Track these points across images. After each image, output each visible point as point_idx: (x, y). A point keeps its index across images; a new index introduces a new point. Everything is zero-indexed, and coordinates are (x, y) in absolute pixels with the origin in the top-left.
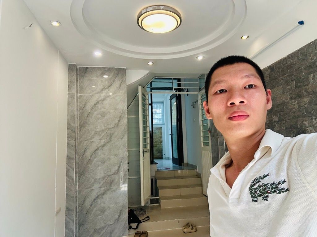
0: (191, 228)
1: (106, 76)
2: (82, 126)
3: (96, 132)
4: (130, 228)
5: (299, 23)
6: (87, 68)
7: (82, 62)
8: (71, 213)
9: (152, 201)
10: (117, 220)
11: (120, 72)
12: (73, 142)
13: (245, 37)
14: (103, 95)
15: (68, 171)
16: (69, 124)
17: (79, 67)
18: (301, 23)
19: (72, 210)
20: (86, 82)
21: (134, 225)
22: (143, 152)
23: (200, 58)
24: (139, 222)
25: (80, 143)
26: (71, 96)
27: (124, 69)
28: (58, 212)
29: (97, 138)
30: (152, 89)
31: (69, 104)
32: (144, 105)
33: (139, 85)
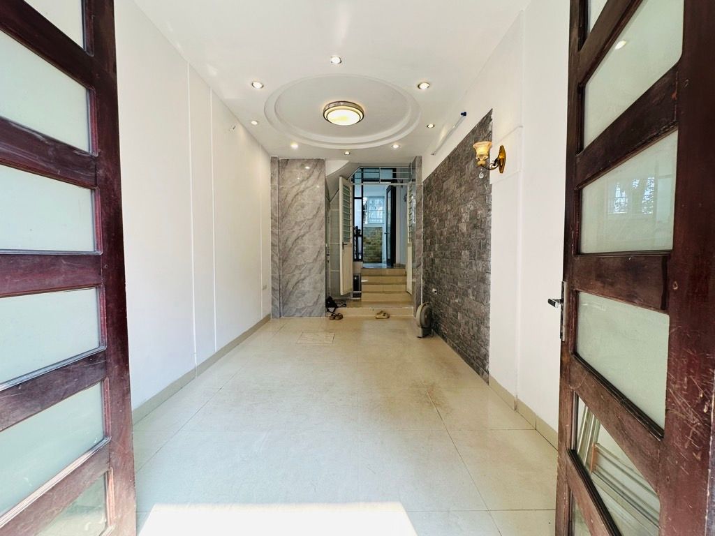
0: (382, 314)
1: (307, 168)
2: (284, 217)
3: (296, 223)
4: (328, 311)
5: (462, 114)
6: (288, 160)
7: (283, 155)
8: (276, 292)
9: (355, 295)
10: (316, 303)
11: (319, 163)
12: (276, 231)
13: (431, 126)
14: (303, 186)
15: (272, 256)
16: (272, 214)
17: (280, 159)
18: (464, 114)
19: (277, 290)
20: (287, 174)
21: (331, 309)
22: (343, 245)
23: (396, 146)
24: (336, 307)
25: (283, 232)
26: (273, 188)
27: (322, 160)
28: (265, 288)
29: (296, 228)
30: (363, 181)
31: (272, 196)
32: (346, 197)
33: (340, 176)
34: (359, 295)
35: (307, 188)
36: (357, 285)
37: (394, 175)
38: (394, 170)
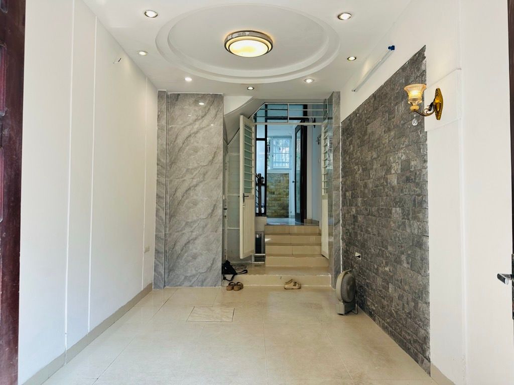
0: (292, 284)
1: (201, 104)
2: (172, 163)
3: (188, 170)
4: (225, 278)
5: (389, 48)
6: (179, 94)
7: (171, 88)
8: (161, 255)
9: (257, 259)
10: (210, 269)
11: (216, 99)
12: (163, 180)
13: (352, 58)
14: (196, 126)
15: (157, 210)
16: (158, 160)
17: (169, 93)
18: (392, 48)
19: (162, 253)
20: (177, 111)
21: (229, 277)
22: (244, 196)
23: (309, 81)
24: (235, 274)
25: (171, 181)
26: (160, 128)
27: (220, 95)
28: (147, 250)
29: (188, 177)
30: (267, 118)
31: (158, 137)
32: (248, 140)
33: (241, 114)
34: (262, 259)
35: (202, 129)
36: (259, 245)
37: (305, 113)
38: (305, 107)
